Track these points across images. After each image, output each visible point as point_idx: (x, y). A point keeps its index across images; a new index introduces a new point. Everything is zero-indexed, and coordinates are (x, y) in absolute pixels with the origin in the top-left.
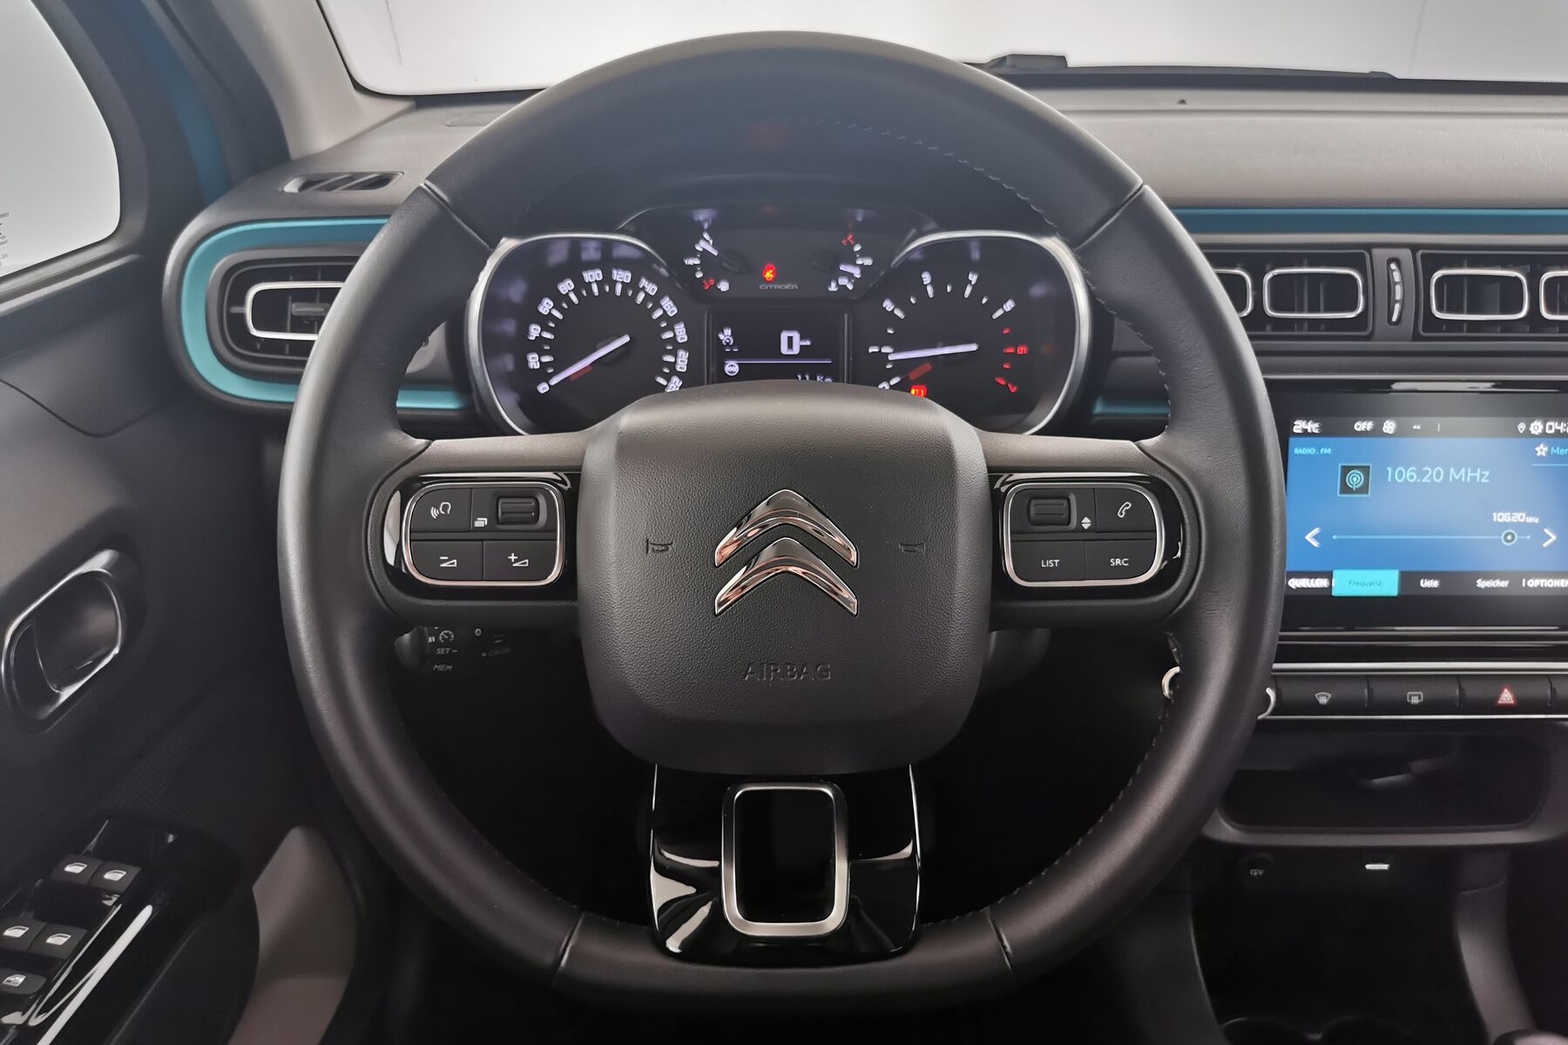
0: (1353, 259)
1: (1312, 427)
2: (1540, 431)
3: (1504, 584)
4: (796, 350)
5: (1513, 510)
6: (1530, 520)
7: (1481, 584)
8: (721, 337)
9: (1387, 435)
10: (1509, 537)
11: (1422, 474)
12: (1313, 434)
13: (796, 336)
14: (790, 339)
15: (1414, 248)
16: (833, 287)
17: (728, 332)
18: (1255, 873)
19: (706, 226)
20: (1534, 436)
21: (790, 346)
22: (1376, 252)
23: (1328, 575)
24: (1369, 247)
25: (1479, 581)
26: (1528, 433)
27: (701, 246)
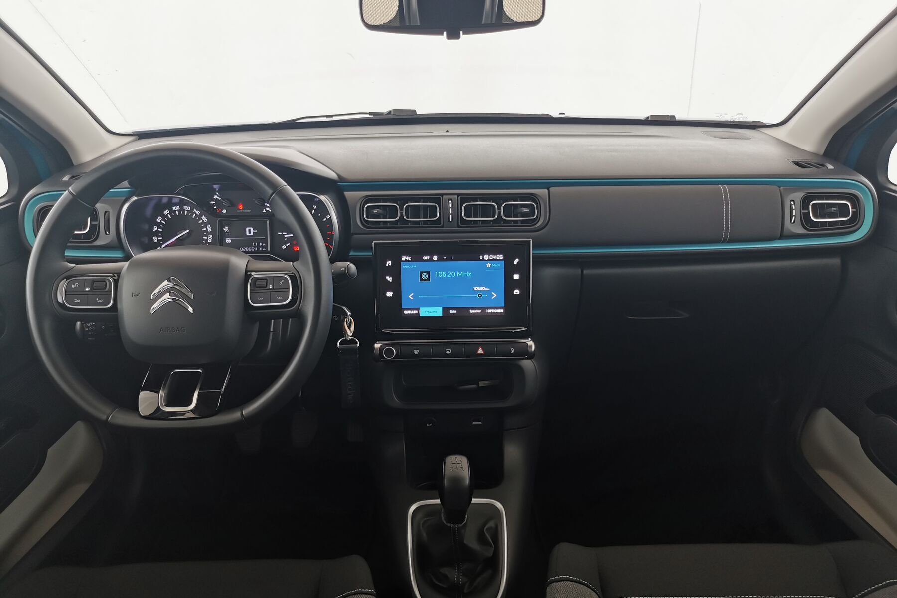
0: (437, 199)
1: (408, 258)
2: (488, 258)
3: (479, 311)
4: (252, 234)
5: (480, 286)
6: (487, 289)
7: (471, 312)
8: (224, 229)
9: (435, 261)
10: (480, 295)
11: (448, 274)
12: (409, 261)
13: (252, 229)
14: (250, 230)
15: (458, 195)
16: (264, 211)
17: (227, 227)
18: (428, 425)
19: (217, 190)
20: (486, 260)
21: (250, 233)
22: (444, 197)
23: (418, 309)
24: (442, 195)
25: (470, 311)
26: (483, 259)
27: (215, 197)
